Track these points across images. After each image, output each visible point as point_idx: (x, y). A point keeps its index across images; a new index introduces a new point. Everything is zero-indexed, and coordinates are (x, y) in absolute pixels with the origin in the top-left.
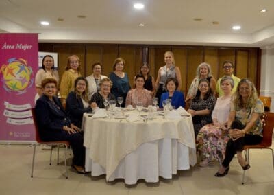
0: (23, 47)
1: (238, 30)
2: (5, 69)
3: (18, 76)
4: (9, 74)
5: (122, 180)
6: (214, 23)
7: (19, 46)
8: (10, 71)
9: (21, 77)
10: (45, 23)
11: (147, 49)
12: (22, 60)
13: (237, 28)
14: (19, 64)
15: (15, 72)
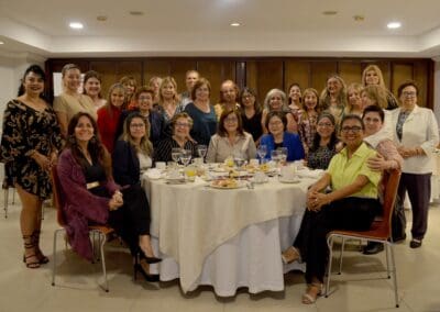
1: (396, 29)
5: (210, 288)
6: (356, 18)
10: (76, 26)
11: (243, 64)
13: (394, 26)
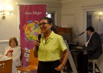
0: (37, 13)
2: (25, 27)
3: (33, 32)
4: (28, 31)
7: (34, 13)
8: (29, 29)
9: (35, 32)
12: (36, 21)
14: (34, 24)
15: (32, 29)
